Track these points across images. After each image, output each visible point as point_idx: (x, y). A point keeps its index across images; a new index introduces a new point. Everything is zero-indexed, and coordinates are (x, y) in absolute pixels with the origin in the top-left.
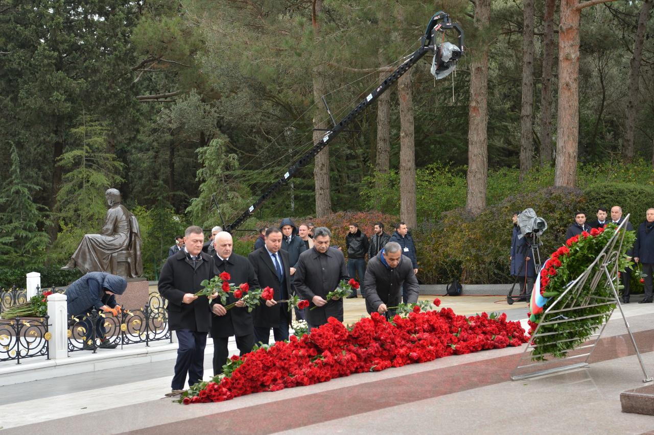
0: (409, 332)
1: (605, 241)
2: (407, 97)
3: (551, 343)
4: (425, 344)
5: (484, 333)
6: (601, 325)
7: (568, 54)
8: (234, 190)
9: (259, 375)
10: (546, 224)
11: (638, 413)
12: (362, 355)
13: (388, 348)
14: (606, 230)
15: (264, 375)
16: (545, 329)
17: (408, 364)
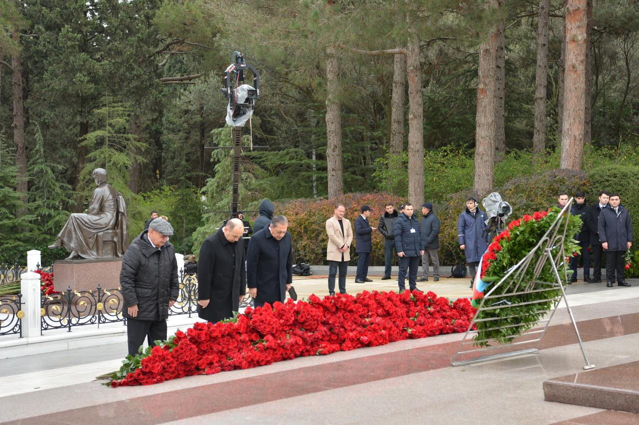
0: (362, 316)
1: (547, 225)
2: (416, 79)
3: (494, 329)
4: (377, 328)
5: (444, 317)
6: (550, 310)
7: (575, 36)
8: (249, 171)
9: (193, 359)
10: (511, 208)
11: (560, 402)
12: (308, 339)
13: (337, 331)
14: (549, 214)
15: (199, 360)
16: (487, 314)
17: (359, 348)
